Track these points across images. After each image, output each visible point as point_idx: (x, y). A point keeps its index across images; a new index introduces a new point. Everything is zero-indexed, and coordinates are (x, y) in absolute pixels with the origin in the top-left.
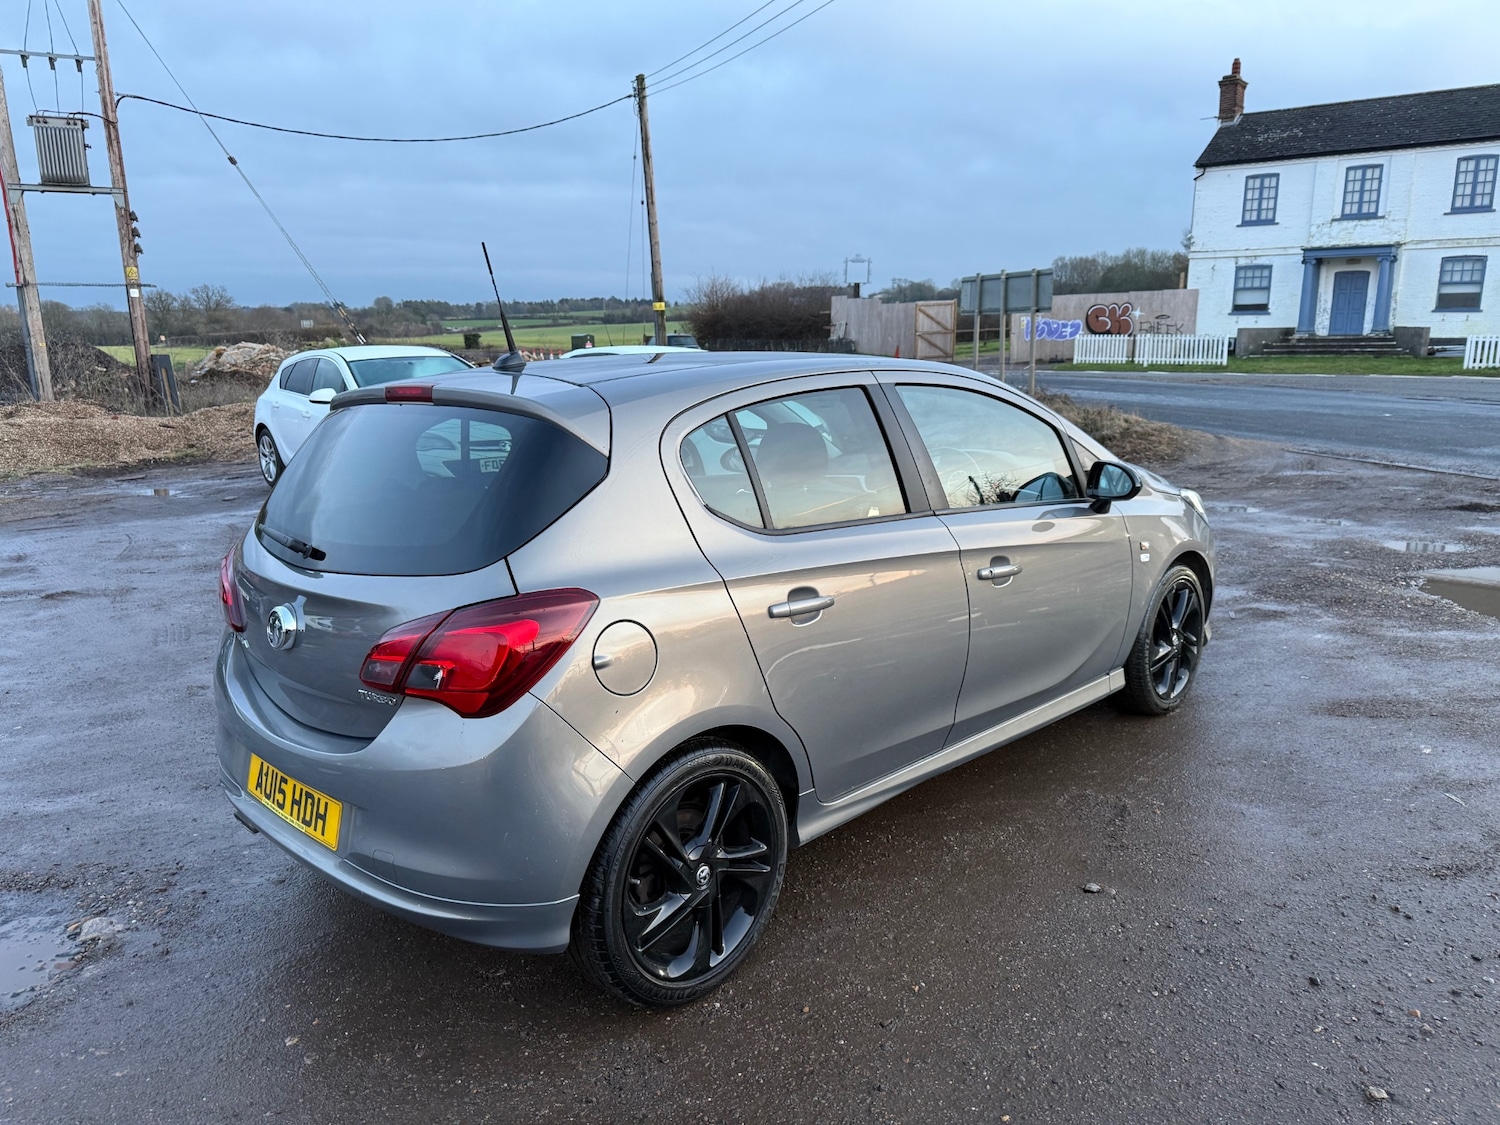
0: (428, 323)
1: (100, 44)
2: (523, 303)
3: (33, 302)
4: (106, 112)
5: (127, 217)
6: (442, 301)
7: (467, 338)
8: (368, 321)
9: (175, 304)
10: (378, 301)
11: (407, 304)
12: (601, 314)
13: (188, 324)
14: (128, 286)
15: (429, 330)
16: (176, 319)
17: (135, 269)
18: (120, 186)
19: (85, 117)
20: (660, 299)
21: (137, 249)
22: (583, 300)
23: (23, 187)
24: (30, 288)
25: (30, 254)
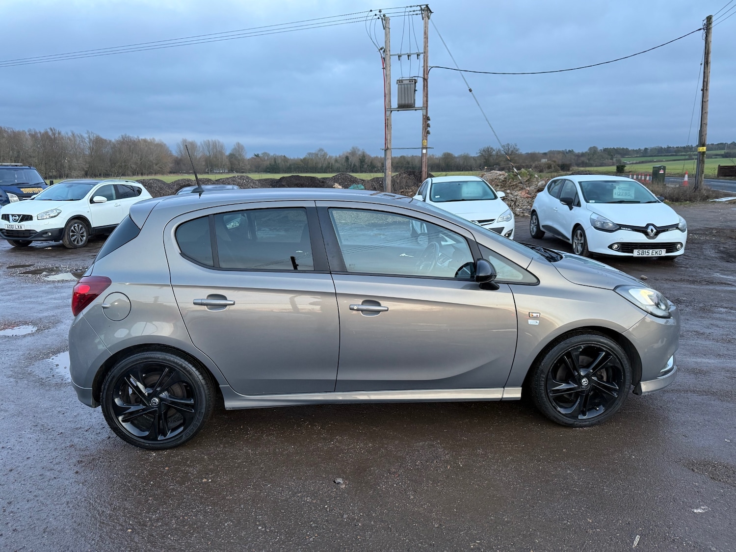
0: (614, 159)
1: (426, 46)
2: (673, 147)
3: (389, 156)
4: (424, 75)
5: (426, 118)
6: (625, 148)
7: (618, 168)
8: (583, 159)
9: (494, 153)
10: (590, 149)
11: (605, 150)
12: (722, 152)
13: (497, 161)
14: (423, 148)
15: (613, 163)
16: (493, 159)
17: (426, 141)
18: (426, 107)
19: (416, 78)
20: (703, 145)
21: (428, 133)
22: (712, 144)
23: (392, 110)
24: (389, 150)
25: (391, 136)
